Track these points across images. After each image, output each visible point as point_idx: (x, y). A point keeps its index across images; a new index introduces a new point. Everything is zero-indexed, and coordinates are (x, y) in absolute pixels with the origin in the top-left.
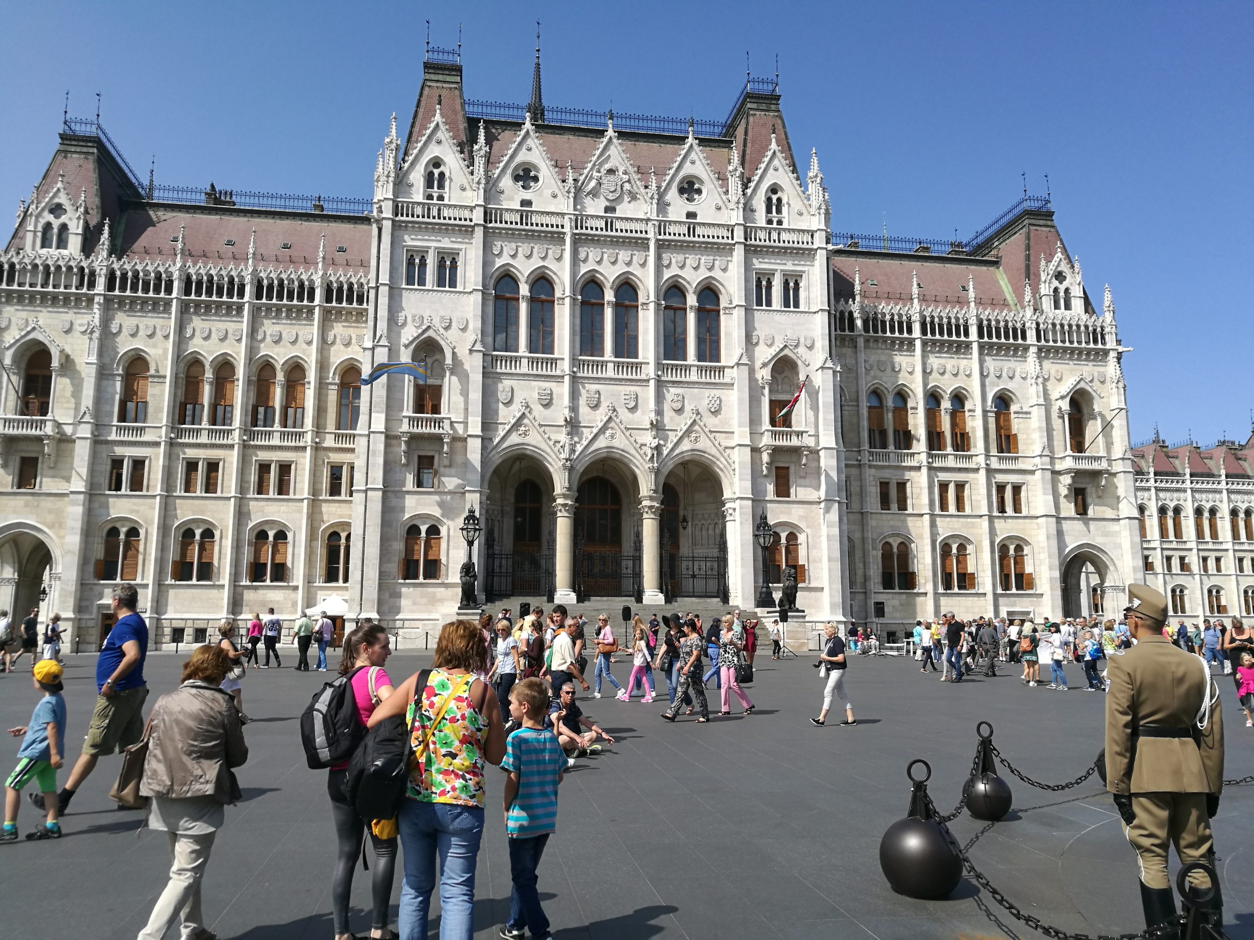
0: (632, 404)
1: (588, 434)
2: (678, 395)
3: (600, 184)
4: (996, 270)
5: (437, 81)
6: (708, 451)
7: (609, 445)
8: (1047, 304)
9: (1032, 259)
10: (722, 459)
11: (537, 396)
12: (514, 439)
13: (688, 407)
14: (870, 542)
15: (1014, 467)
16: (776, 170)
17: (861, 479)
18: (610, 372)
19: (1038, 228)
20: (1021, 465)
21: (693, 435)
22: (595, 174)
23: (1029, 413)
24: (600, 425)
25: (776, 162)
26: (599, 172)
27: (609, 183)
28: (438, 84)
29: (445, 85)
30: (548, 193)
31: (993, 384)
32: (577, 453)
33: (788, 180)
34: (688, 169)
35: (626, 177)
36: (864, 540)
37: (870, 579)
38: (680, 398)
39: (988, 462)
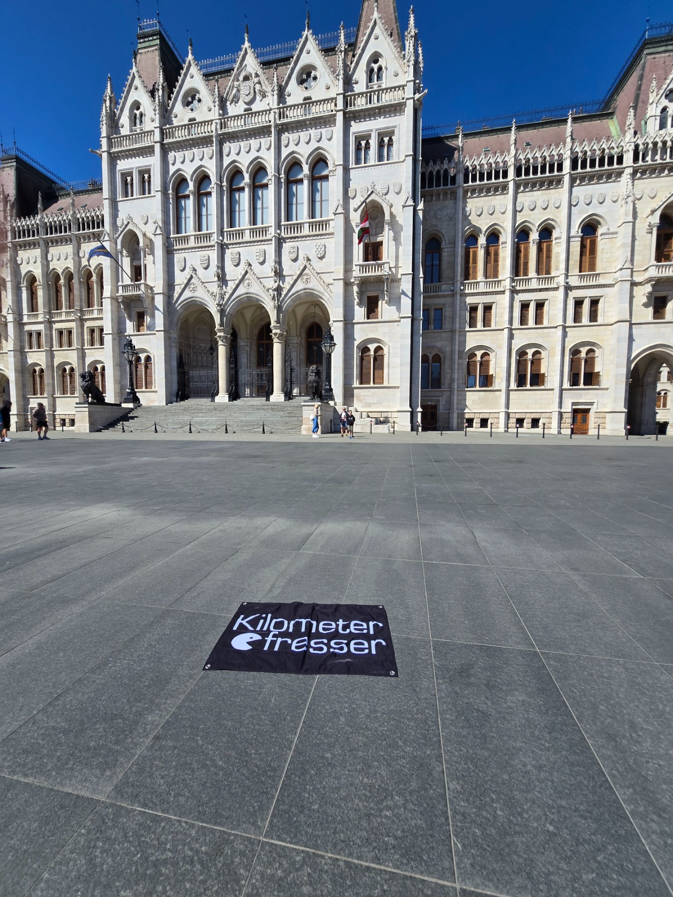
0: (261, 259)
1: (231, 285)
2: (293, 248)
3: (238, 91)
4: (610, 121)
5: (145, 48)
6: (316, 288)
7: (247, 291)
8: (653, 126)
9: (643, 88)
10: (326, 294)
11: (199, 262)
12: (187, 294)
13: (301, 257)
14: (457, 352)
15: (594, 283)
16: (377, 38)
17: (453, 305)
18: (247, 237)
19: (656, 56)
20: (601, 281)
21: (305, 277)
22: (236, 83)
23: (616, 233)
24: (240, 277)
25: (377, 31)
26: (238, 80)
27: (245, 88)
28: (146, 50)
29: (149, 49)
30: (205, 109)
31: (581, 212)
32: (225, 300)
33: (387, 45)
34: (304, 60)
35: (256, 80)
36: (452, 352)
37: (454, 381)
38: (296, 250)
39: (568, 280)
